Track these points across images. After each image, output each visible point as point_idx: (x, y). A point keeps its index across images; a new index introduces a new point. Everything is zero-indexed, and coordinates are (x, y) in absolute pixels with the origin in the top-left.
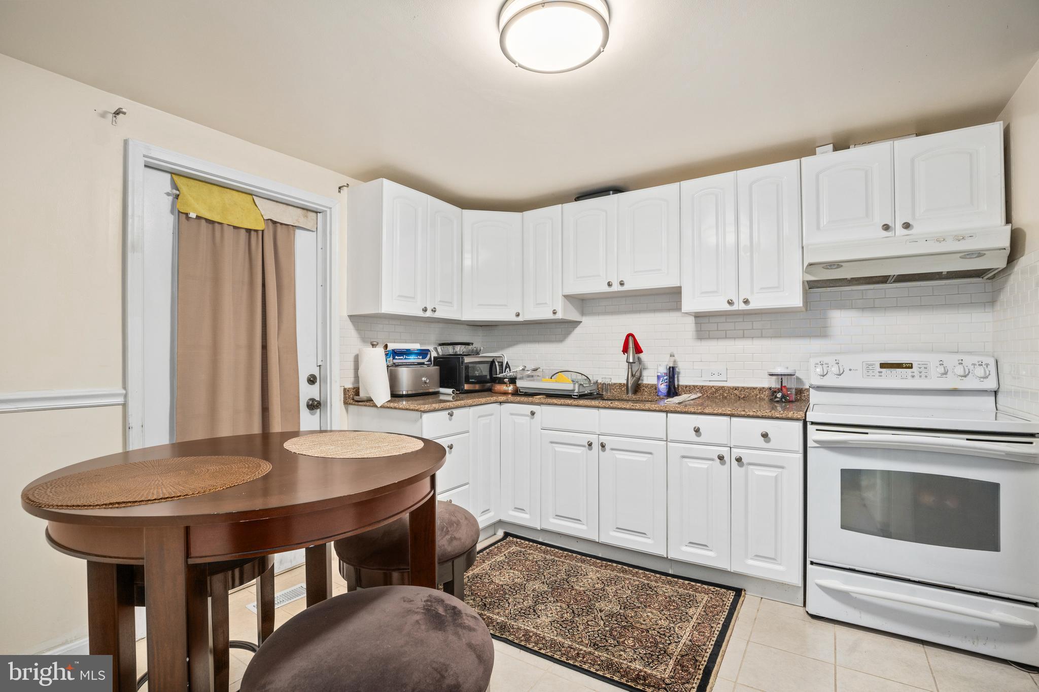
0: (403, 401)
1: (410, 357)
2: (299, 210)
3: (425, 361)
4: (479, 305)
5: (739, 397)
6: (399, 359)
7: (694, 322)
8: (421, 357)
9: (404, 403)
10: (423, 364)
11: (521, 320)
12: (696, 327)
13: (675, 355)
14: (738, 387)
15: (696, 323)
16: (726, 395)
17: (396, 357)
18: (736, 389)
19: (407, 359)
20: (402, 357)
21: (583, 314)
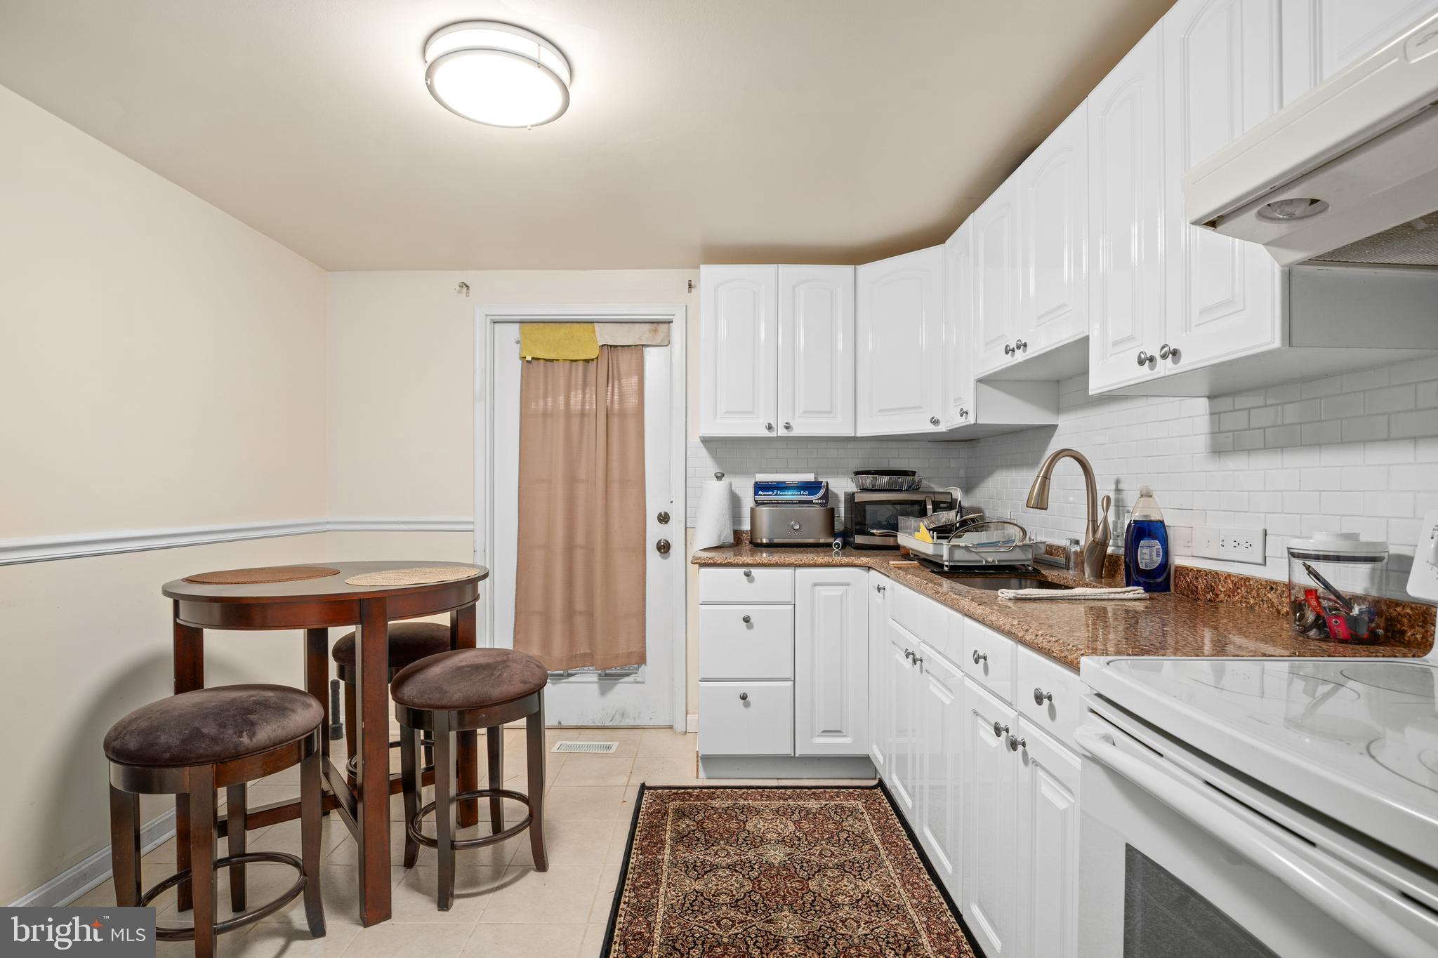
0: (762, 553)
1: (786, 493)
2: (647, 324)
3: (814, 498)
4: (881, 411)
5: (1278, 612)
6: (764, 495)
7: (1208, 412)
8: (807, 493)
9: (764, 555)
10: (810, 502)
11: (944, 430)
12: (1212, 422)
13: (1155, 494)
14: (1276, 583)
15: (1212, 414)
16: (1252, 601)
17: (760, 493)
18: (1272, 589)
19: (780, 495)
20: (771, 493)
21: (1058, 409)
